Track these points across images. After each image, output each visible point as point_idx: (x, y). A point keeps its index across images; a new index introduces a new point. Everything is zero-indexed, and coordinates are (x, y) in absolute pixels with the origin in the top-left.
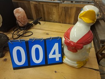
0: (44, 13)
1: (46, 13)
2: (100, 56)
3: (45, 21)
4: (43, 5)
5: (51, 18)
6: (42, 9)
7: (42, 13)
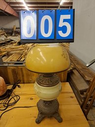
0: (23, 76)
1: (25, 75)
2: (86, 110)
3: (24, 83)
4: (21, 69)
5: (31, 79)
6: (20, 73)
7: (21, 76)
